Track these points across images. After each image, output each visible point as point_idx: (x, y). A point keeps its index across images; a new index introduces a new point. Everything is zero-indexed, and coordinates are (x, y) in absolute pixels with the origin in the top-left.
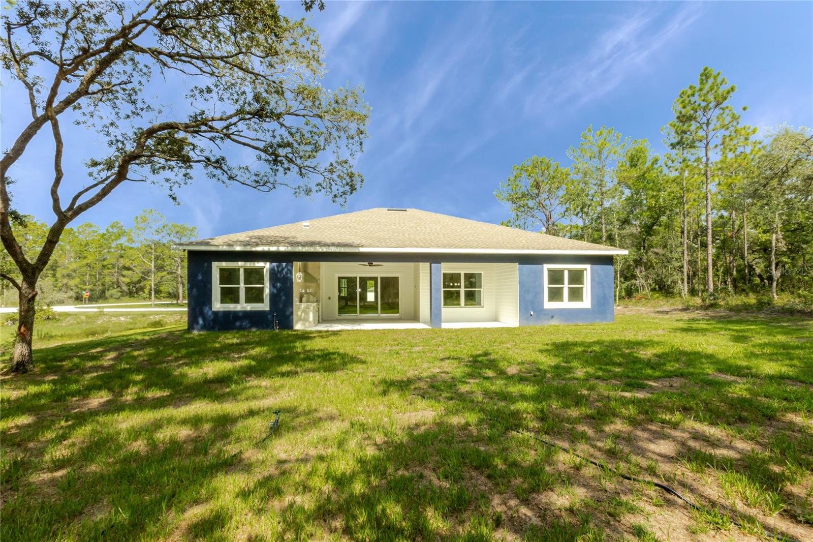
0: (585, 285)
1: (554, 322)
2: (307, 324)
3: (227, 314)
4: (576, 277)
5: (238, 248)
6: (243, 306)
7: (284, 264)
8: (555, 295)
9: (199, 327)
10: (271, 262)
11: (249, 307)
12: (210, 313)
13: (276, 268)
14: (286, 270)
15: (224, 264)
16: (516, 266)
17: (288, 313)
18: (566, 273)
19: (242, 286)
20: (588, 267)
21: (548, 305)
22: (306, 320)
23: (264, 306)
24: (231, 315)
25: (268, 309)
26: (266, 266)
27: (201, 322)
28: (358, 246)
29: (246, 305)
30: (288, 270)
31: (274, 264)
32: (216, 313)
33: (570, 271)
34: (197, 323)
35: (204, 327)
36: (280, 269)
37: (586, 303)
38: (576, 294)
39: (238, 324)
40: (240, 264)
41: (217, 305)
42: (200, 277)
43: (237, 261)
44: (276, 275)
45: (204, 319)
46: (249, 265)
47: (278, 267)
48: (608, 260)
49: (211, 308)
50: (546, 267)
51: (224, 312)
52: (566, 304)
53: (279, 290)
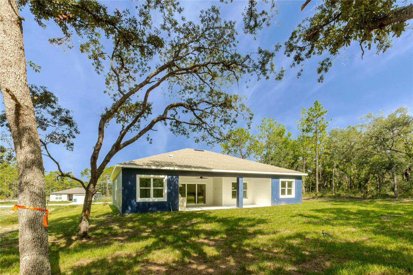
0: (293, 188)
1: (283, 204)
2: (183, 208)
3: (144, 203)
4: (290, 185)
5: (154, 167)
6: (152, 199)
7: (174, 177)
8: (283, 192)
9: (129, 211)
10: (168, 176)
11: (157, 200)
12: (135, 203)
13: (170, 179)
14: (175, 180)
15: (143, 176)
16: (270, 179)
17: (176, 203)
18: (287, 183)
19: (152, 188)
20: (294, 180)
21: (281, 197)
22: (183, 206)
23: (164, 199)
24: (147, 205)
25: (166, 200)
26: (165, 178)
27: (130, 208)
28: (209, 169)
29: (154, 198)
30: (177, 180)
31: (170, 177)
32: (138, 204)
33: (288, 182)
34: (128, 209)
35: (132, 212)
36: (172, 180)
37: (293, 196)
38: (290, 192)
39: (150, 209)
40: (152, 176)
41: (139, 200)
42: (130, 183)
43: (150, 174)
44: (171, 183)
45: (132, 207)
46: (156, 177)
47: (171, 178)
48: (299, 178)
49: (136, 200)
50: (281, 180)
51: (143, 202)
52: (286, 196)
53: (172, 191)
